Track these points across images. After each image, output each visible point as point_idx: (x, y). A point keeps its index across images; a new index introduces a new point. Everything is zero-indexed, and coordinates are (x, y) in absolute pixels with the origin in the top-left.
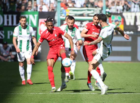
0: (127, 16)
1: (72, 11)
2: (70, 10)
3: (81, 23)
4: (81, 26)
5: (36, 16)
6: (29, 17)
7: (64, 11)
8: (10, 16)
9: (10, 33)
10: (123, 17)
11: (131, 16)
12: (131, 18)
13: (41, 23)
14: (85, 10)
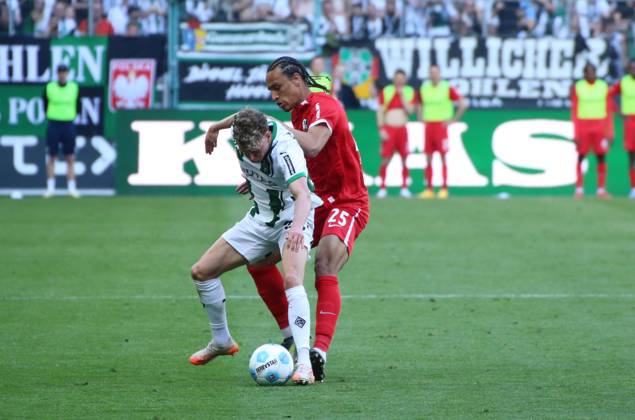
0: (389, 51)
1: (214, 33)
2: (208, 31)
3: (246, 74)
4: (243, 83)
5: (100, 49)
6: (77, 53)
7: (190, 36)
8: (17, 50)
9: (18, 105)
10: (376, 54)
11: (402, 51)
12: (403, 58)
13: (117, 73)
14: (256, 31)
